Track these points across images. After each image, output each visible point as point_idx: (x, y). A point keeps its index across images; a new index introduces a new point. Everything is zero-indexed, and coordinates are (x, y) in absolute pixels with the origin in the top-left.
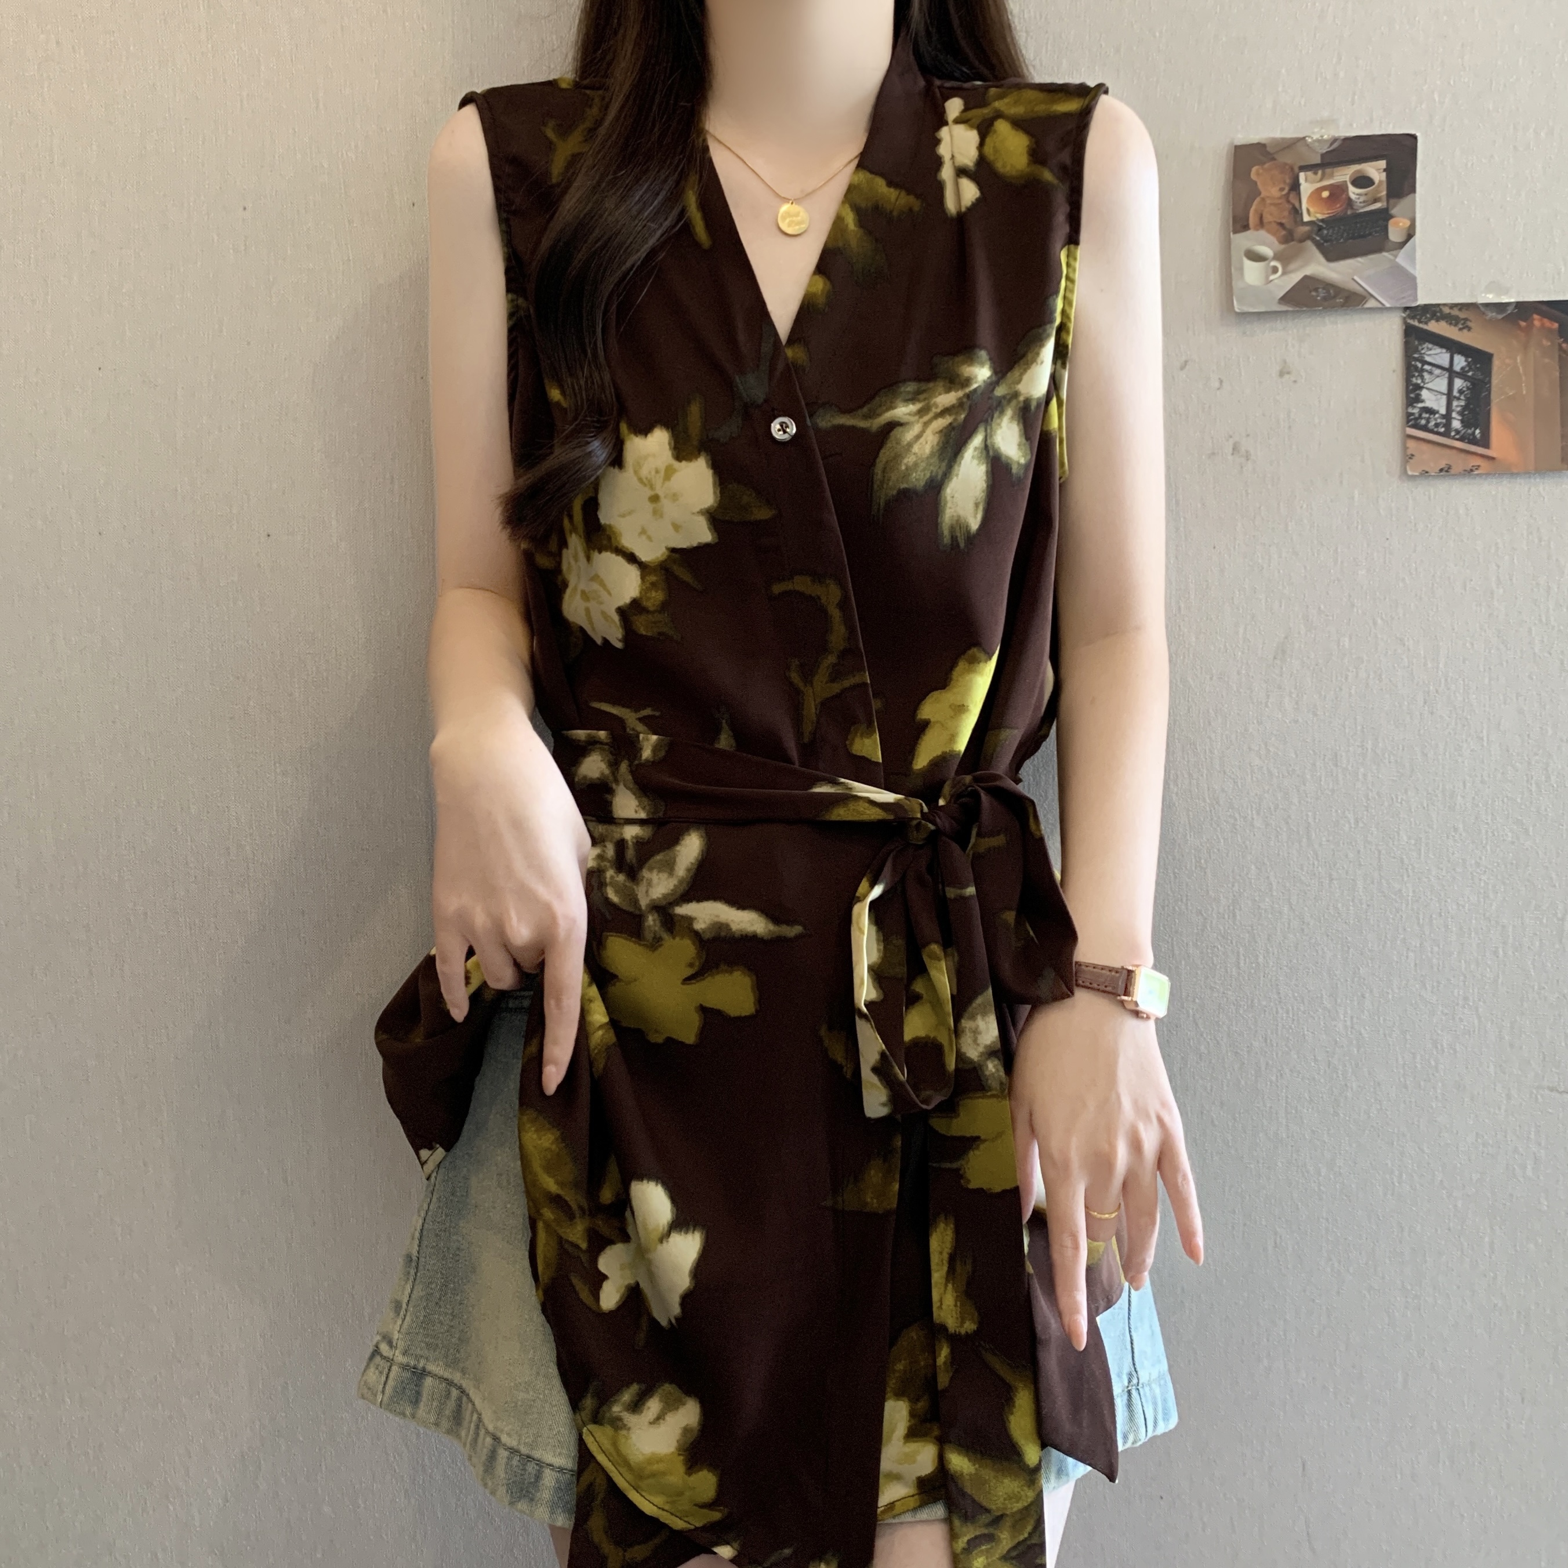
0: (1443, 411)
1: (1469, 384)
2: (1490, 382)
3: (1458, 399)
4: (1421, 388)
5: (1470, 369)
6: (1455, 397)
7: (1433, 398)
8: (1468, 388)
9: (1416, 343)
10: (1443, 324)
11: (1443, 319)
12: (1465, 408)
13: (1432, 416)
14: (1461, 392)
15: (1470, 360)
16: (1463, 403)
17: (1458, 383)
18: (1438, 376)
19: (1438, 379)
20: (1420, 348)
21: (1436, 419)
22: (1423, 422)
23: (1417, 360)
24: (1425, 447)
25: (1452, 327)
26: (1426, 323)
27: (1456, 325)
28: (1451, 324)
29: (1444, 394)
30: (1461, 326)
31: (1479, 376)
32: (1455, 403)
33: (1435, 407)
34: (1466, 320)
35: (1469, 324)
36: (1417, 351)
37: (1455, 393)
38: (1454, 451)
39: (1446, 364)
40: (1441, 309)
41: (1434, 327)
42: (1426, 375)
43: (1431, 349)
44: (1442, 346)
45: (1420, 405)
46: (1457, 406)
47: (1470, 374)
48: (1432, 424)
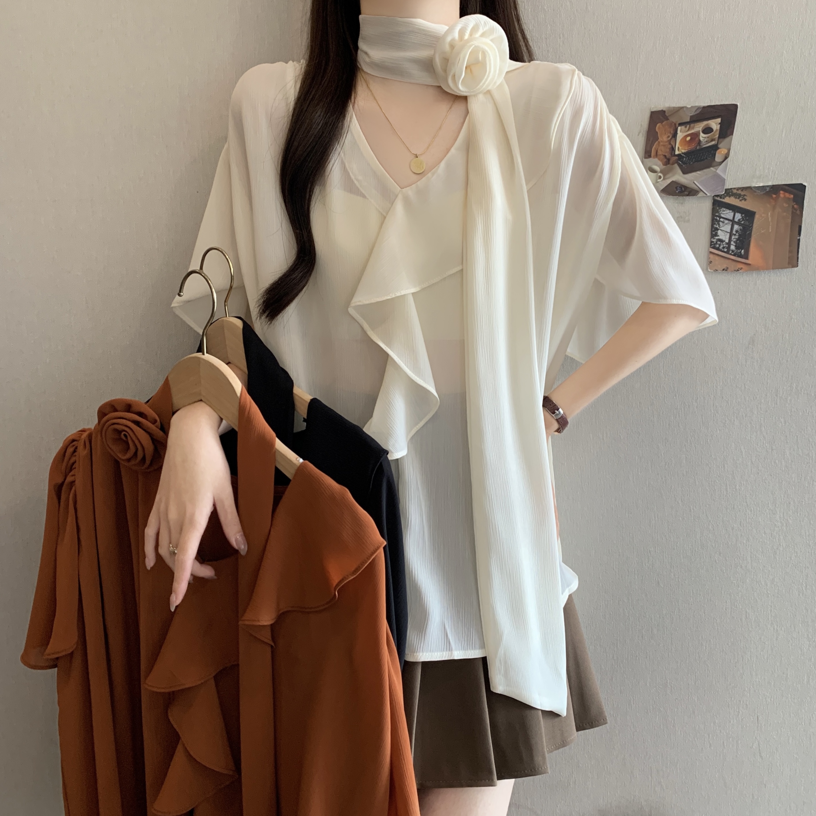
0: (727, 241)
1: (741, 227)
2: (752, 226)
3: (735, 235)
4: (718, 229)
5: (743, 220)
6: (734, 234)
7: (723, 235)
8: (741, 230)
9: (718, 208)
10: (732, 198)
11: (732, 196)
12: (737, 239)
13: (722, 243)
14: (737, 231)
15: (743, 215)
16: (737, 237)
17: (736, 227)
18: (727, 224)
19: (726, 225)
20: (719, 210)
21: (723, 245)
22: (717, 246)
23: (717, 216)
24: (717, 258)
25: (737, 200)
26: (724, 198)
27: (739, 198)
28: (736, 198)
29: (728, 233)
30: (741, 199)
31: (747, 224)
32: (733, 237)
33: (724, 239)
34: (745, 195)
35: (745, 197)
36: (718, 212)
37: (734, 232)
38: (730, 261)
39: (731, 218)
40: (732, 191)
41: (727, 200)
42: (721, 223)
43: (724, 211)
44: (730, 210)
45: (717, 238)
46: (734, 239)
47: (743, 222)
48: (722, 246)
